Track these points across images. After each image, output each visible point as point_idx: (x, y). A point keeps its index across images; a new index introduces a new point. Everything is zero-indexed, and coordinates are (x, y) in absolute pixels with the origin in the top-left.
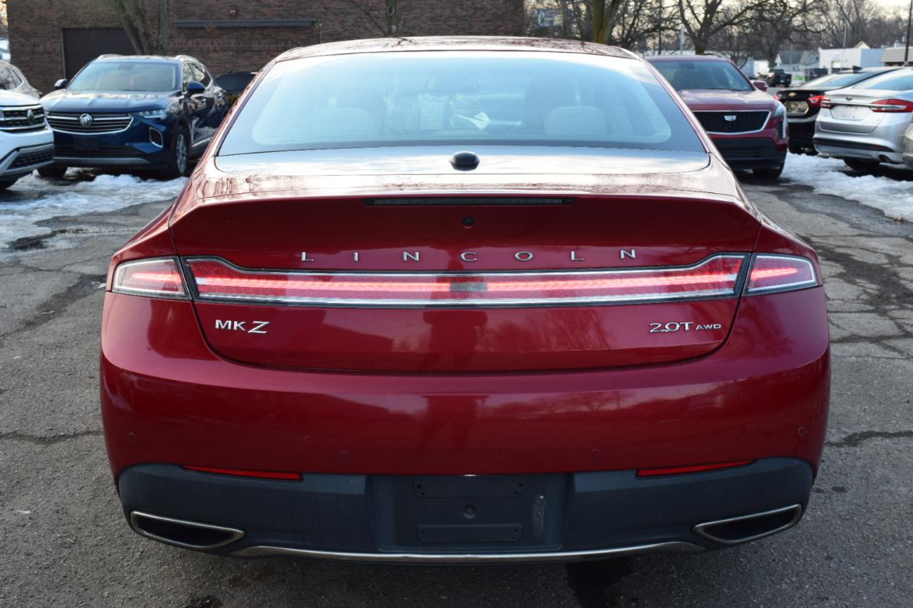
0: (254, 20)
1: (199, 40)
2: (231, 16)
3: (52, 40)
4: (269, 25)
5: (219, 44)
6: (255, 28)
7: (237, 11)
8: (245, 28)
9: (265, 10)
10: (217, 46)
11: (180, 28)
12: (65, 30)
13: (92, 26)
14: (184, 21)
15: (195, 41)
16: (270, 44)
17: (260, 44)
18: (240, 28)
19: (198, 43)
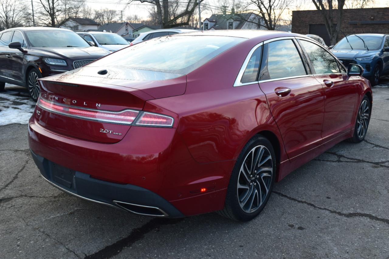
0: (381, 21)
1: (358, 29)
2: (372, 19)
3: (305, 29)
4: (386, 23)
5: (365, 30)
6: (380, 24)
7: (374, 18)
8: (376, 24)
9: (385, 17)
10: (364, 31)
11: (351, 24)
12: (310, 25)
13: (319, 23)
14: (353, 21)
15: (356, 29)
16: (386, 30)
17: (382, 30)
18: (374, 24)
19: (357, 30)
